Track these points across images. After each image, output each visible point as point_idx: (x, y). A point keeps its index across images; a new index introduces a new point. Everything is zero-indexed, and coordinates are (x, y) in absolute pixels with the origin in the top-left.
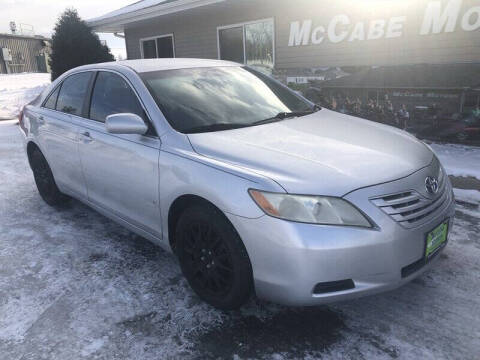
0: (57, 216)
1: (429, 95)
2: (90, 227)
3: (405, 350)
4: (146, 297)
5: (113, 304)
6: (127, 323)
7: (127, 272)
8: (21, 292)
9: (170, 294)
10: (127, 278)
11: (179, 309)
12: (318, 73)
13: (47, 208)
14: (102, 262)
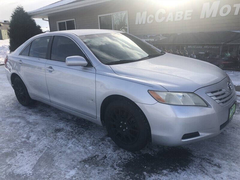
0: (30, 111)
1: (205, 47)
2: (49, 116)
3: (224, 164)
4: (91, 148)
5: (75, 153)
6: (85, 161)
7: (77, 136)
8: (23, 150)
9: (103, 145)
10: (77, 139)
11: (109, 152)
12: (151, 37)
13: (23, 108)
14: (62, 133)
